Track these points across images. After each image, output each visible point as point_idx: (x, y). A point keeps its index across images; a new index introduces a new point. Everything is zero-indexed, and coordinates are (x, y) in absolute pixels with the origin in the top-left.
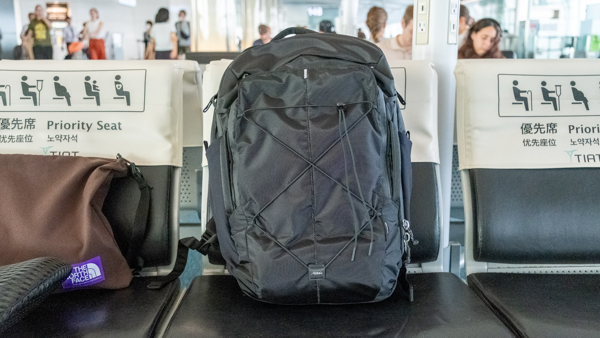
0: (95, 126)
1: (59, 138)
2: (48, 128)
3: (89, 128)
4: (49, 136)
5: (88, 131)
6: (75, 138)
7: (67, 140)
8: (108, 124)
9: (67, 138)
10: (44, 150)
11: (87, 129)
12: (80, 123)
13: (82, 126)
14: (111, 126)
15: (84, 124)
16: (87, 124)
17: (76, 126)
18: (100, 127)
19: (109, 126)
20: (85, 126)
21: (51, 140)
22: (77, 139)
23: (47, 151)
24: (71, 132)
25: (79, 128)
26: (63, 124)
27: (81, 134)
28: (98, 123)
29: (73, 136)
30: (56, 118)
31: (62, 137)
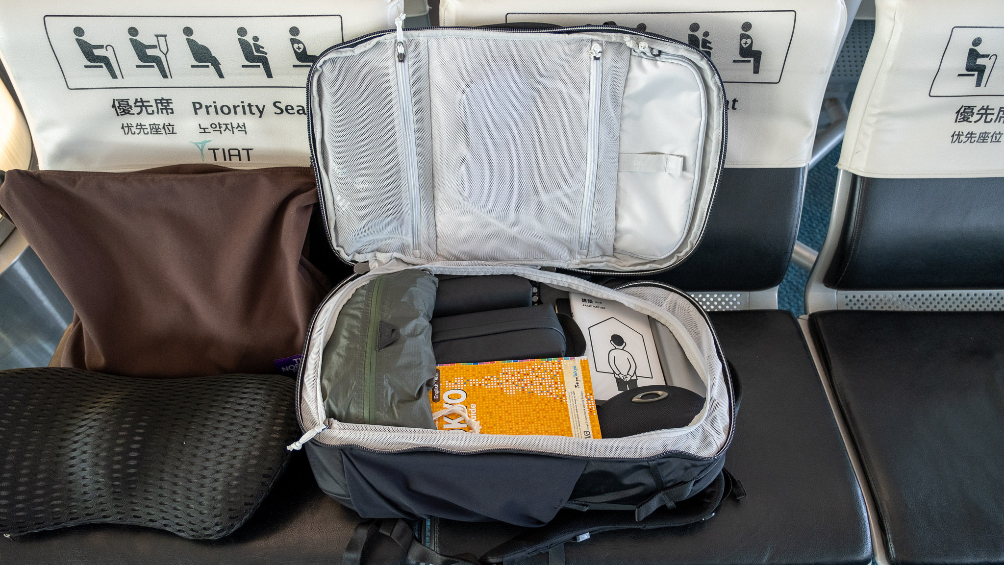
0: (270, 109)
1: (217, 128)
2: (196, 113)
3: (261, 112)
4: (199, 125)
5: (260, 117)
6: (242, 128)
7: (230, 130)
8: (291, 106)
9: (228, 127)
10: (198, 146)
11: (258, 114)
12: (246, 105)
13: (248, 109)
14: (296, 109)
15: (253, 106)
16: (257, 106)
17: (240, 110)
18: (279, 111)
19: (293, 109)
20: (254, 109)
21: (204, 131)
22: (247, 130)
23: (203, 148)
24: (234, 120)
25: (245, 113)
26: (217, 107)
27: (250, 121)
28: (274, 104)
29: (239, 126)
30: (206, 97)
31: (221, 126)
